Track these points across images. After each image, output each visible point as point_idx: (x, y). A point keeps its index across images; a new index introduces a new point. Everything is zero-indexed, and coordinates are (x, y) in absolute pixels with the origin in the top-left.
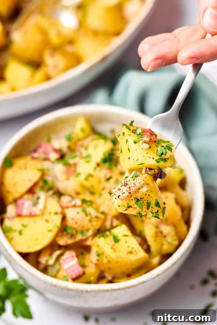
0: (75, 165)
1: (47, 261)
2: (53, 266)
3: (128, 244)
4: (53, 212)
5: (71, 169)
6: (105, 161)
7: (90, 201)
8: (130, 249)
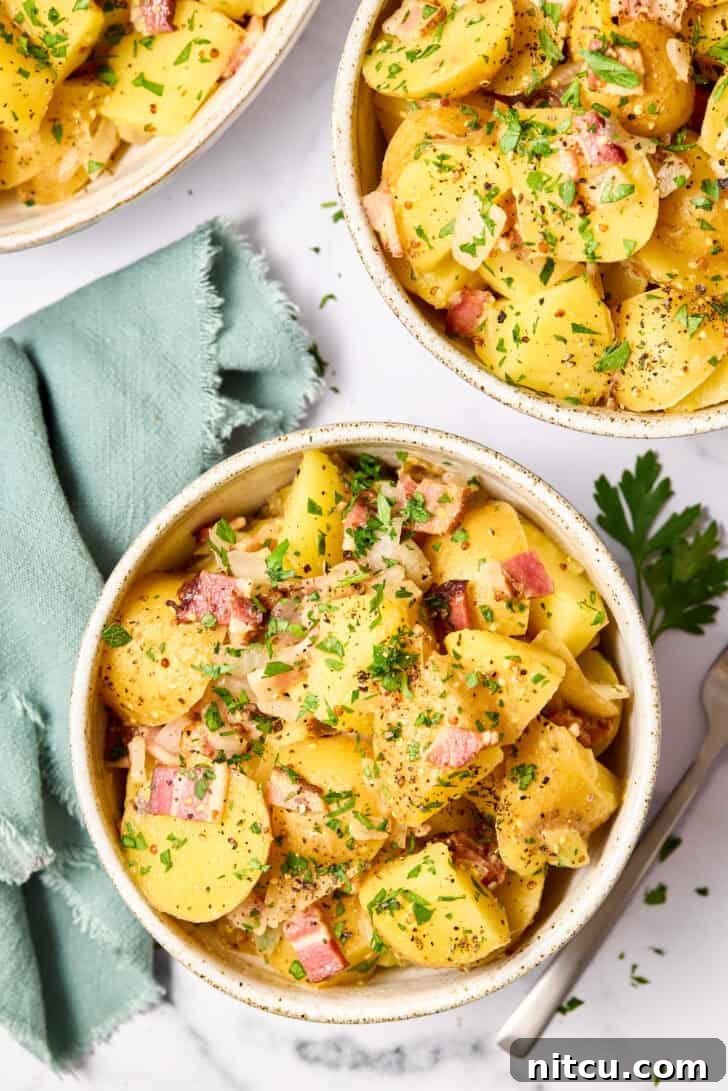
0: (302, 668)
1: (248, 927)
2: (263, 939)
3: (455, 922)
4: (248, 821)
6: (380, 671)
7: (349, 794)
8: (460, 934)
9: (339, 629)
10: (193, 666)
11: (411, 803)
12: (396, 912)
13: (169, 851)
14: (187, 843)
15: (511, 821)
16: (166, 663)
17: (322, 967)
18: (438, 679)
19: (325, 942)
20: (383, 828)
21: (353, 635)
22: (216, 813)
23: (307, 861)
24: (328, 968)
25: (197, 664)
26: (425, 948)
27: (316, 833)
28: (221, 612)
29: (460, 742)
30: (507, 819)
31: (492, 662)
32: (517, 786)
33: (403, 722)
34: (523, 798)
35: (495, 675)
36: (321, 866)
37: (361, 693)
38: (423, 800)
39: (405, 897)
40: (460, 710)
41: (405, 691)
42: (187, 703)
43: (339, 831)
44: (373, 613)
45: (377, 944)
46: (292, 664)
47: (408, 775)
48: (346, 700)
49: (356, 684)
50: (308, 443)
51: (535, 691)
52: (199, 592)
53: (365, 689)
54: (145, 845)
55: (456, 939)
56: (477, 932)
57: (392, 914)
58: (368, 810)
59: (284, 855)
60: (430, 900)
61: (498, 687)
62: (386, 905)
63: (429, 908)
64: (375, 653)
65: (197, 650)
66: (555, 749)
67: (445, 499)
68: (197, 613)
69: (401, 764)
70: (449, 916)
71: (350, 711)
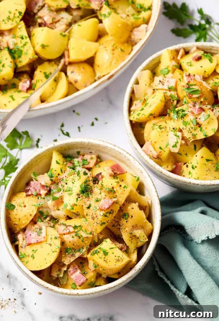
0: (62, 198)
1: (58, 275)
2: (63, 278)
3: (115, 255)
4: (54, 237)
5: (59, 201)
6: (83, 192)
7: (80, 226)
8: (117, 258)
9: (70, 184)
10: (33, 205)
11: (97, 223)
12: (98, 254)
13: (33, 254)
14: (38, 250)
15: (125, 229)
16: (25, 206)
17: (80, 280)
18: (98, 190)
19: (80, 273)
20: (91, 233)
21: (74, 185)
22: (44, 237)
23: (71, 249)
24: (82, 280)
25: (34, 204)
26: (108, 263)
27: (73, 239)
28: (38, 191)
29: (107, 202)
30: (124, 228)
31: (112, 184)
32: (124, 219)
33: (91, 203)
34: (127, 222)
35: (113, 188)
36: (76, 250)
37: (79, 199)
38: (100, 221)
39: (100, 250)
40: (105, 195)
41: (90, 196)
42: (32, 215)
43: (79, 237)
44: (78, 177)
45: (95, 266)
46: (59, 197)
47: (95, 216)
48: (75, 202)
49: (77, 197)
50: (54, 146)
51: (124, 191)
52: (31, 186)
53: (80, 197)
54: (26, 256)
55: (116, 259)
56: (121, 256)
57: (97, 254)
58: (86, 230)
59: (65, 248)
60: (107, 249)
61: (115, 191)
62: (95, 252)
63: (107, 251)
64: (80, 187)
65: (33, 201)
66: (133, 208)
67: (92, 158)
68: (31, 192)
69: (93, 214)
70: (113, 253)
71: (76, 205)
